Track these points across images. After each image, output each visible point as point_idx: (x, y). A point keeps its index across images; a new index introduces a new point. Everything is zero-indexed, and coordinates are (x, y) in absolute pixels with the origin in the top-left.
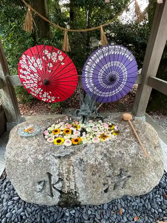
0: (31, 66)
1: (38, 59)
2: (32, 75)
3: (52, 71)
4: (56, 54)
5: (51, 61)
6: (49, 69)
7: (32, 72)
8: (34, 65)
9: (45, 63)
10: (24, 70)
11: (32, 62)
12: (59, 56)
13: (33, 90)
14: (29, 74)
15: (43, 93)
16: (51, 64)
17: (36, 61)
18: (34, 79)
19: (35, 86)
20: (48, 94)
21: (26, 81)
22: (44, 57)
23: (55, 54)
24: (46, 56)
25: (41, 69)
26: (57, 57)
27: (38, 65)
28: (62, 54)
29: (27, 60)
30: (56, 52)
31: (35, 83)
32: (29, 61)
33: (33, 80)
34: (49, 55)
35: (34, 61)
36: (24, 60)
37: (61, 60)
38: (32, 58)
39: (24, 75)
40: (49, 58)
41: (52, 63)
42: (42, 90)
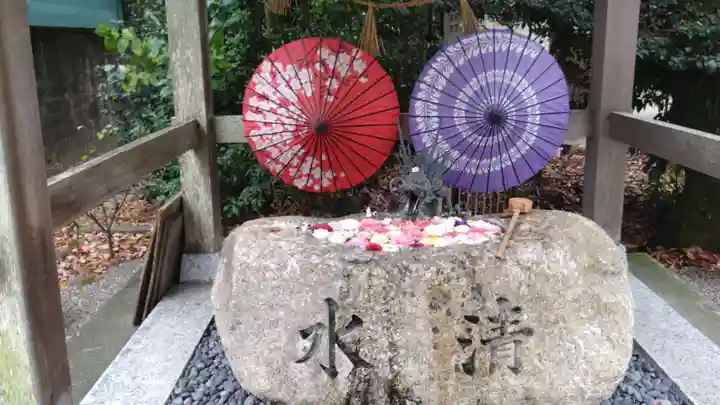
0: (283, 88)
1: (305, 71)
2: (282, 111)
3: (336, 97)
4: (348, 58)
5: (334, 74)
6: (329, 94)
7: (284, 103)
8: (291, 84)
9: (319, 79)
10: (263, 97)
11: (287, 78)
12: (355, 63)
13: (275, 153)
14: (275, 106)
15: (303, 160)
16: (334, 80)
17: (297, 74)
18: (287, 121)
19: (285, 138)
20: (316, 162)
21: (259, 128)
22: (317, 66)
23: (344, 58)
24: (323, 63)
25: (309, 94)
26: (351, 65)
27: (301, 84)
28: (363, 58)
29: (273, 75)
30: (349, 53)
31: (286, 131)
32: (278, 75)
33: (283, 124)
34: (331, 61)
35: (293, 74)
36: (267, 75)
37: (360, 71)
38: (289, 67)
39: (258, 111)
40: (331, 67)
41: (337, 78)
42: (303, 151)
